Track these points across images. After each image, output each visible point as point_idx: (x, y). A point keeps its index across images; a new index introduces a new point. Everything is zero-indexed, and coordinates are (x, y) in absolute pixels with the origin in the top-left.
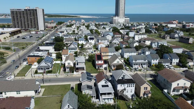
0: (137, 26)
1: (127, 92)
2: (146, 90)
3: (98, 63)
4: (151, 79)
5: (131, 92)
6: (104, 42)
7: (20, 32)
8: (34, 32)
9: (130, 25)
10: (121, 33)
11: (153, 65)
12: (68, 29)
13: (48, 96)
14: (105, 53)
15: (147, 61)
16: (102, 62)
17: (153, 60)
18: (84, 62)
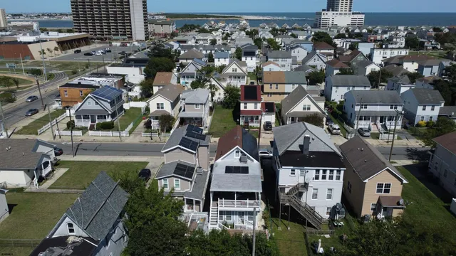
0: (385, 32)
1: (315, 196)
2: (386, 194)
4: (409, 162)
5: (329, 197)
6: (283, 63)
8: (118, 44)
9: (364, 31)
10: (335, 46)
11: (421, 122)
12: (201, 38)
14: (274, 86)
15: (400, 109)
17: (420, 108)
18: (202, 104)
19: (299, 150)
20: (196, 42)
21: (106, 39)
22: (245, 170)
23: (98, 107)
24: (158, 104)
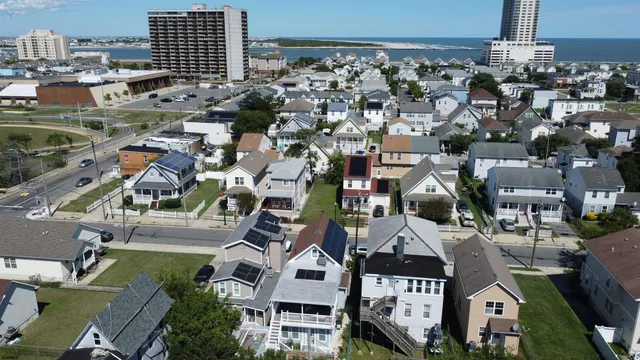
0: (580, 72)
1: (408, 313)
2: (499, 316)
3: (350, 186)
4: (559, 271)
5: (427, 315)
6: (420, 119)
7: (165, 81)
8: (208, 85)
9: (552, 70)
10: (499, 95)
11: (590, 214)
12: (320, 78)
13: (107, 288)
14: (395, 155)
15: (559, 195)
16: (368, 185)
17: (588, 195)
18: (291, 180)
19: (392, 252)
20: (311, 85)
21: (193, 77)
22: (320, 276)
23: (163, 180)
24: (237, 178)
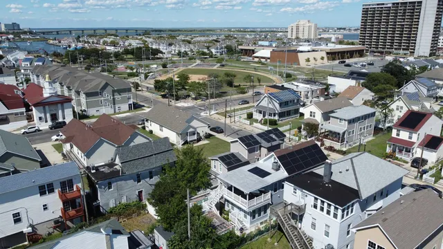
3: (398, 135)
5: (327, 234)
7: (360, 53)
8: (391, 58)
16: (415, 138)
18: (345, 120)
22: (265, 175)
23: (270, 106)
24: (311, 112)
